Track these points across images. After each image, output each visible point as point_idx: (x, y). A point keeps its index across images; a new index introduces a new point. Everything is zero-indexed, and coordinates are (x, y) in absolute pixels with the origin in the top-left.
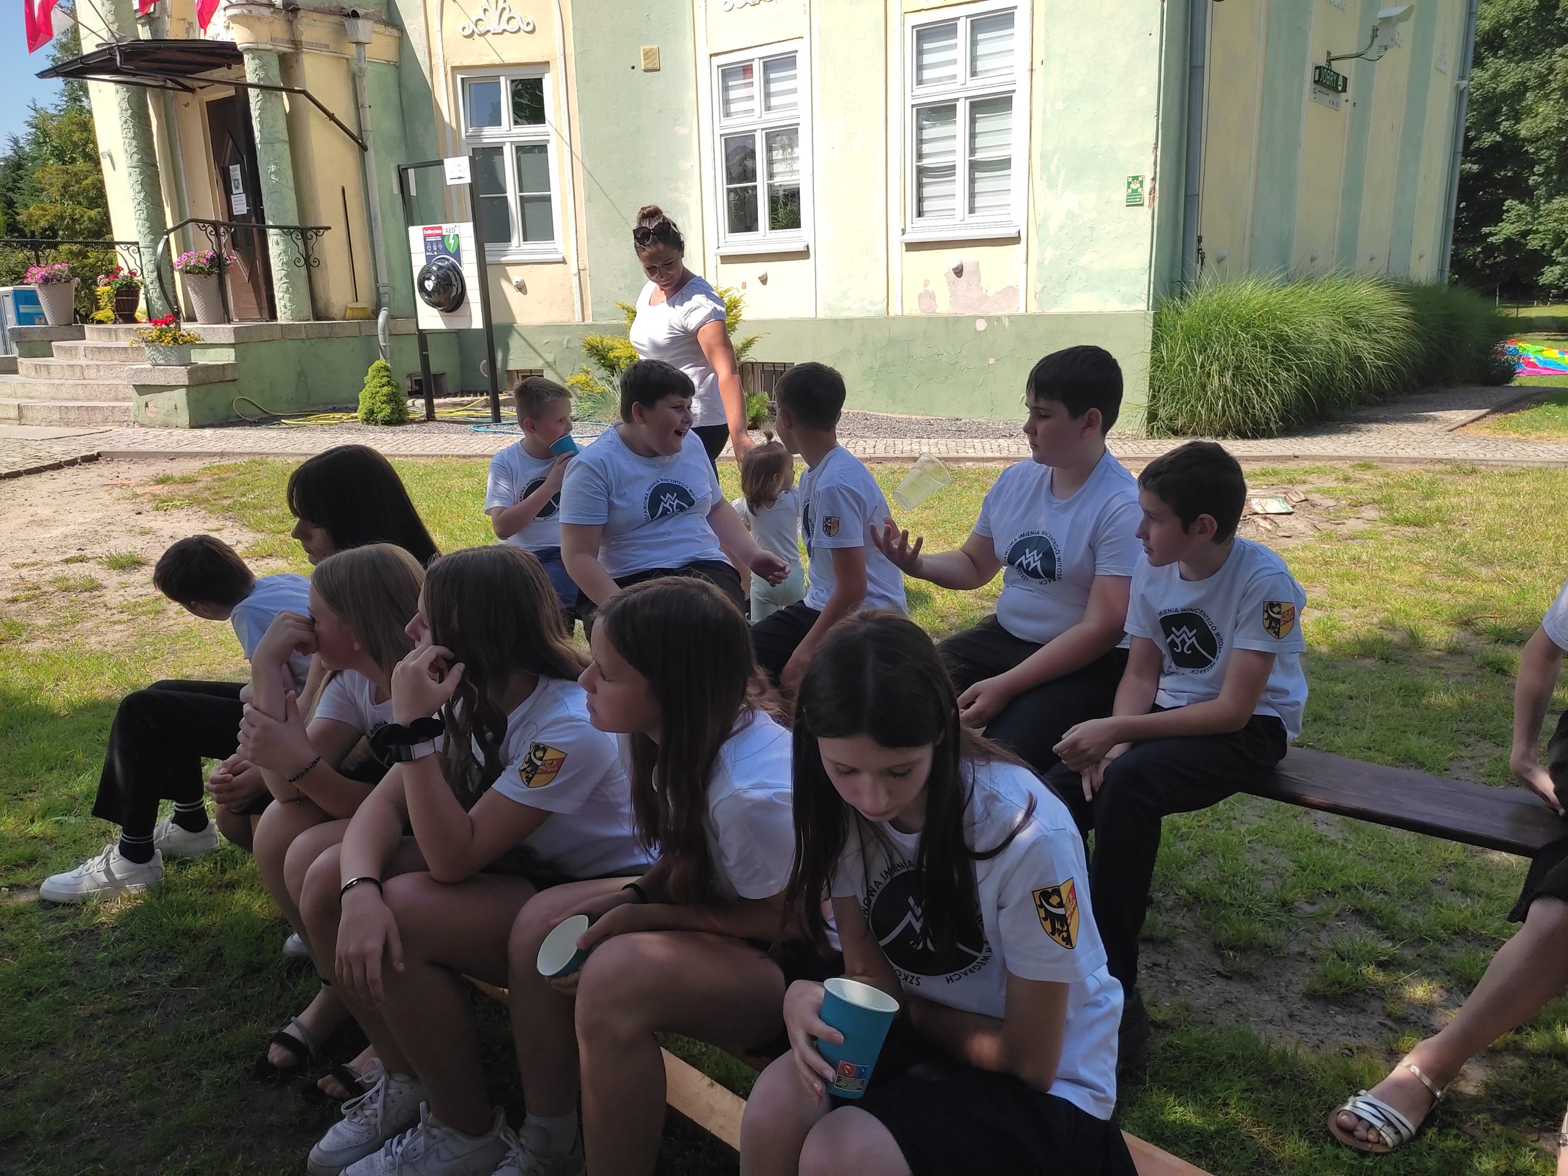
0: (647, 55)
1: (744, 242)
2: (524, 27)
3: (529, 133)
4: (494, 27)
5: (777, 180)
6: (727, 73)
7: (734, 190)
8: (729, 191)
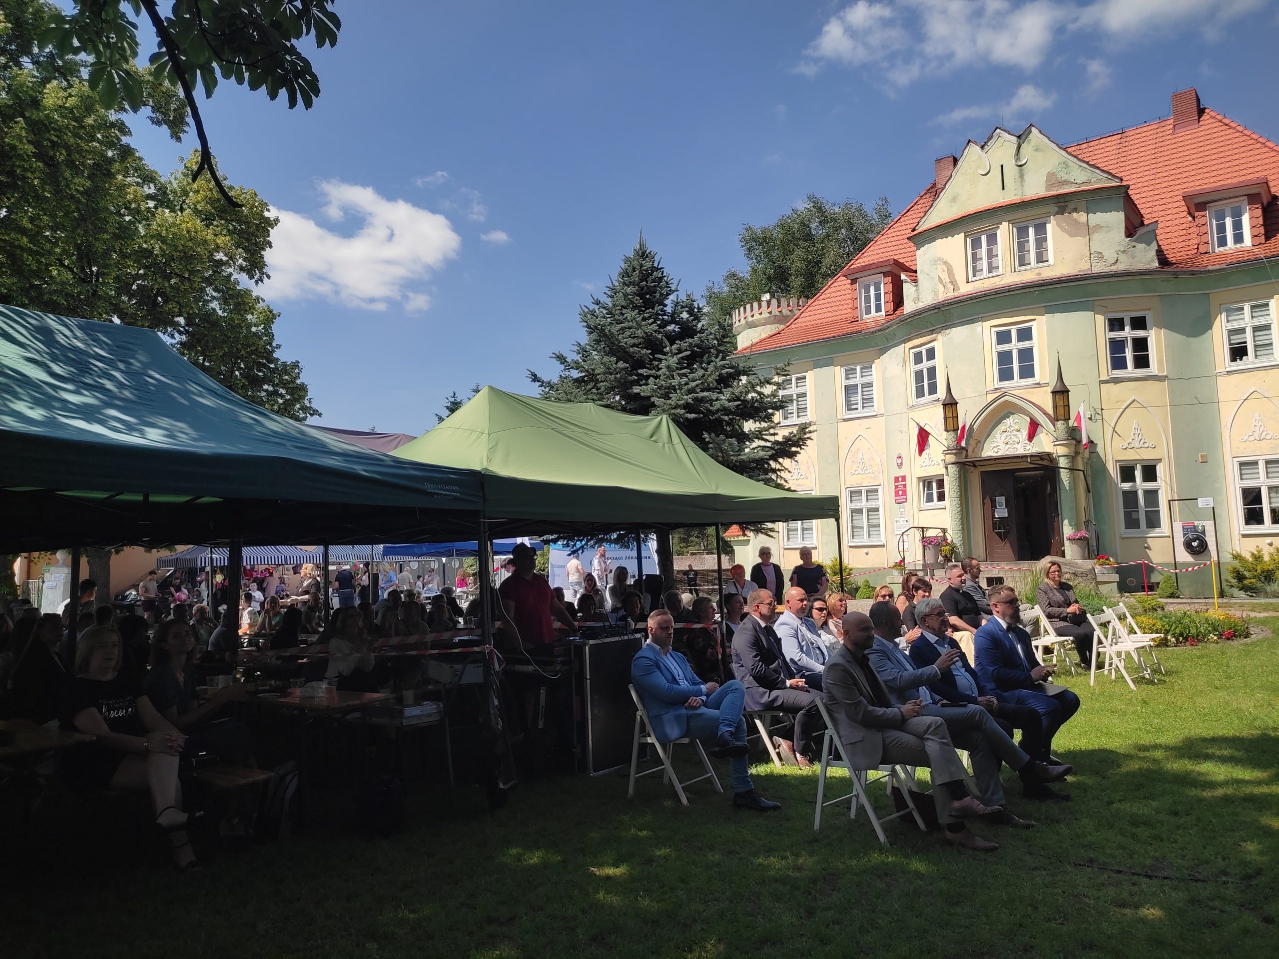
0: (1202, 456)
1: (1255, 529)
2: (1150, 445)
3: (1150, 485)
4: (1137, 445)
5: (1274, 505)
6: (1242, 464)
7: (1247, 508)
8: (1244, 509)
